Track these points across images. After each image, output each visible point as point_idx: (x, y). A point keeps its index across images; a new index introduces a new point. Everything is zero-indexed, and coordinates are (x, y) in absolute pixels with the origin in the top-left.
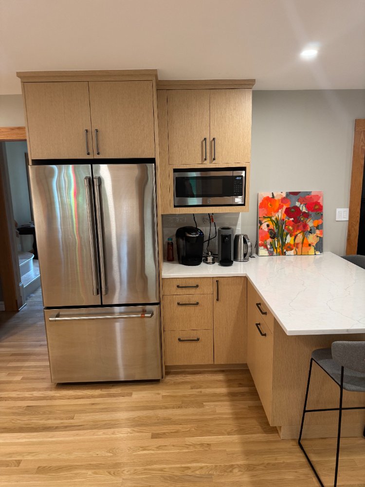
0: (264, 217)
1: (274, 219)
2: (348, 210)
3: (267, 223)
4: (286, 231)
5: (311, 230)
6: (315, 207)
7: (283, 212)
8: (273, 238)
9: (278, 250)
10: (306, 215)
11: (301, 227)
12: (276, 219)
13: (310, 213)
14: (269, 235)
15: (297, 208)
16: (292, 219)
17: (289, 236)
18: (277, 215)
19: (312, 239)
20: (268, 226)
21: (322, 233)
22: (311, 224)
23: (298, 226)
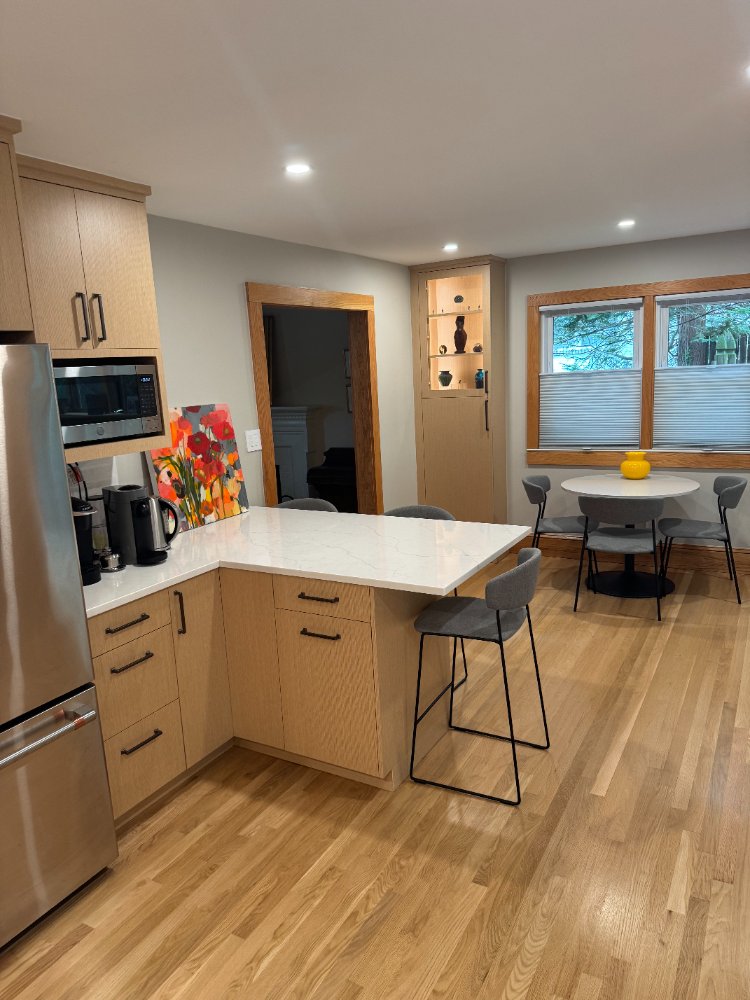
0: (160, 458)
1: (175, 459)
2: (257, 431)
3: (166, 470)
4: (197, 480)
5: (228, 472)
6: (225, 432)
7: (186, 446)
8: (181, 496)
9: (194, 518)
10: (217, 447)
11: (215, 468)
12: (179, 459)
13: (221, 442)
14: (175, 492)
15: (202, 435)
16: (200, 456)
17: (202, 488)
18: (178, 453)
19: (232, 488)
20: (169, 474)
21: (241, 476)
22: (226, 461)
23: (211, 469)
